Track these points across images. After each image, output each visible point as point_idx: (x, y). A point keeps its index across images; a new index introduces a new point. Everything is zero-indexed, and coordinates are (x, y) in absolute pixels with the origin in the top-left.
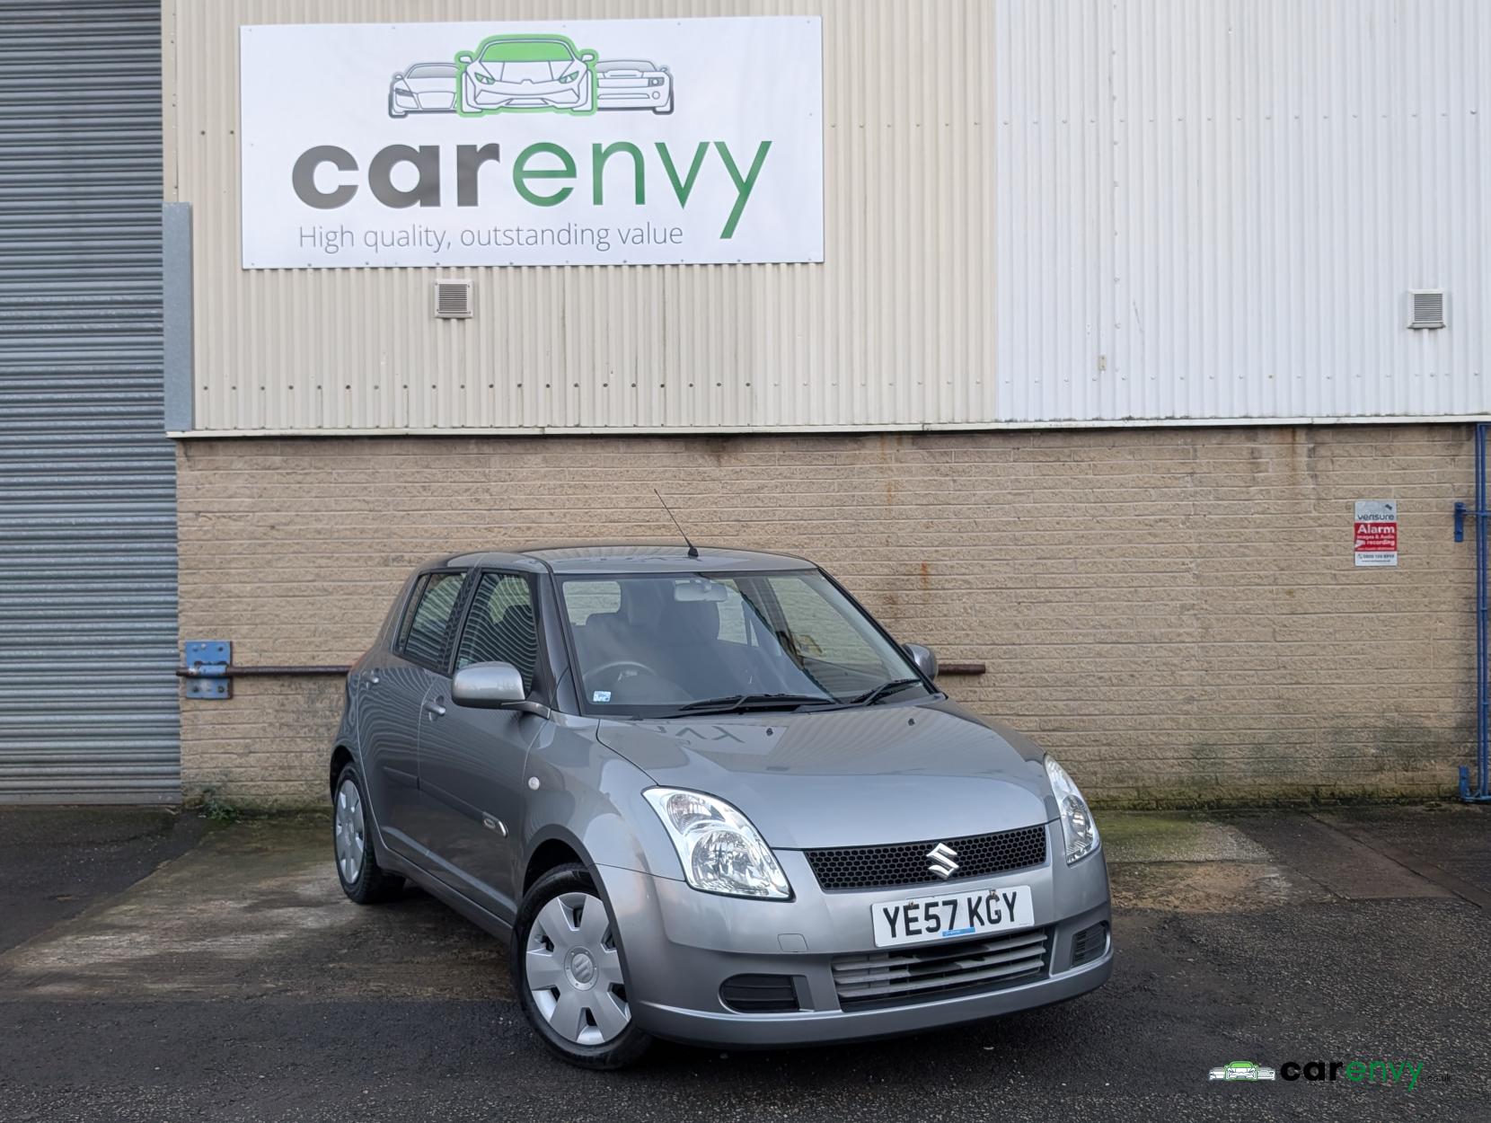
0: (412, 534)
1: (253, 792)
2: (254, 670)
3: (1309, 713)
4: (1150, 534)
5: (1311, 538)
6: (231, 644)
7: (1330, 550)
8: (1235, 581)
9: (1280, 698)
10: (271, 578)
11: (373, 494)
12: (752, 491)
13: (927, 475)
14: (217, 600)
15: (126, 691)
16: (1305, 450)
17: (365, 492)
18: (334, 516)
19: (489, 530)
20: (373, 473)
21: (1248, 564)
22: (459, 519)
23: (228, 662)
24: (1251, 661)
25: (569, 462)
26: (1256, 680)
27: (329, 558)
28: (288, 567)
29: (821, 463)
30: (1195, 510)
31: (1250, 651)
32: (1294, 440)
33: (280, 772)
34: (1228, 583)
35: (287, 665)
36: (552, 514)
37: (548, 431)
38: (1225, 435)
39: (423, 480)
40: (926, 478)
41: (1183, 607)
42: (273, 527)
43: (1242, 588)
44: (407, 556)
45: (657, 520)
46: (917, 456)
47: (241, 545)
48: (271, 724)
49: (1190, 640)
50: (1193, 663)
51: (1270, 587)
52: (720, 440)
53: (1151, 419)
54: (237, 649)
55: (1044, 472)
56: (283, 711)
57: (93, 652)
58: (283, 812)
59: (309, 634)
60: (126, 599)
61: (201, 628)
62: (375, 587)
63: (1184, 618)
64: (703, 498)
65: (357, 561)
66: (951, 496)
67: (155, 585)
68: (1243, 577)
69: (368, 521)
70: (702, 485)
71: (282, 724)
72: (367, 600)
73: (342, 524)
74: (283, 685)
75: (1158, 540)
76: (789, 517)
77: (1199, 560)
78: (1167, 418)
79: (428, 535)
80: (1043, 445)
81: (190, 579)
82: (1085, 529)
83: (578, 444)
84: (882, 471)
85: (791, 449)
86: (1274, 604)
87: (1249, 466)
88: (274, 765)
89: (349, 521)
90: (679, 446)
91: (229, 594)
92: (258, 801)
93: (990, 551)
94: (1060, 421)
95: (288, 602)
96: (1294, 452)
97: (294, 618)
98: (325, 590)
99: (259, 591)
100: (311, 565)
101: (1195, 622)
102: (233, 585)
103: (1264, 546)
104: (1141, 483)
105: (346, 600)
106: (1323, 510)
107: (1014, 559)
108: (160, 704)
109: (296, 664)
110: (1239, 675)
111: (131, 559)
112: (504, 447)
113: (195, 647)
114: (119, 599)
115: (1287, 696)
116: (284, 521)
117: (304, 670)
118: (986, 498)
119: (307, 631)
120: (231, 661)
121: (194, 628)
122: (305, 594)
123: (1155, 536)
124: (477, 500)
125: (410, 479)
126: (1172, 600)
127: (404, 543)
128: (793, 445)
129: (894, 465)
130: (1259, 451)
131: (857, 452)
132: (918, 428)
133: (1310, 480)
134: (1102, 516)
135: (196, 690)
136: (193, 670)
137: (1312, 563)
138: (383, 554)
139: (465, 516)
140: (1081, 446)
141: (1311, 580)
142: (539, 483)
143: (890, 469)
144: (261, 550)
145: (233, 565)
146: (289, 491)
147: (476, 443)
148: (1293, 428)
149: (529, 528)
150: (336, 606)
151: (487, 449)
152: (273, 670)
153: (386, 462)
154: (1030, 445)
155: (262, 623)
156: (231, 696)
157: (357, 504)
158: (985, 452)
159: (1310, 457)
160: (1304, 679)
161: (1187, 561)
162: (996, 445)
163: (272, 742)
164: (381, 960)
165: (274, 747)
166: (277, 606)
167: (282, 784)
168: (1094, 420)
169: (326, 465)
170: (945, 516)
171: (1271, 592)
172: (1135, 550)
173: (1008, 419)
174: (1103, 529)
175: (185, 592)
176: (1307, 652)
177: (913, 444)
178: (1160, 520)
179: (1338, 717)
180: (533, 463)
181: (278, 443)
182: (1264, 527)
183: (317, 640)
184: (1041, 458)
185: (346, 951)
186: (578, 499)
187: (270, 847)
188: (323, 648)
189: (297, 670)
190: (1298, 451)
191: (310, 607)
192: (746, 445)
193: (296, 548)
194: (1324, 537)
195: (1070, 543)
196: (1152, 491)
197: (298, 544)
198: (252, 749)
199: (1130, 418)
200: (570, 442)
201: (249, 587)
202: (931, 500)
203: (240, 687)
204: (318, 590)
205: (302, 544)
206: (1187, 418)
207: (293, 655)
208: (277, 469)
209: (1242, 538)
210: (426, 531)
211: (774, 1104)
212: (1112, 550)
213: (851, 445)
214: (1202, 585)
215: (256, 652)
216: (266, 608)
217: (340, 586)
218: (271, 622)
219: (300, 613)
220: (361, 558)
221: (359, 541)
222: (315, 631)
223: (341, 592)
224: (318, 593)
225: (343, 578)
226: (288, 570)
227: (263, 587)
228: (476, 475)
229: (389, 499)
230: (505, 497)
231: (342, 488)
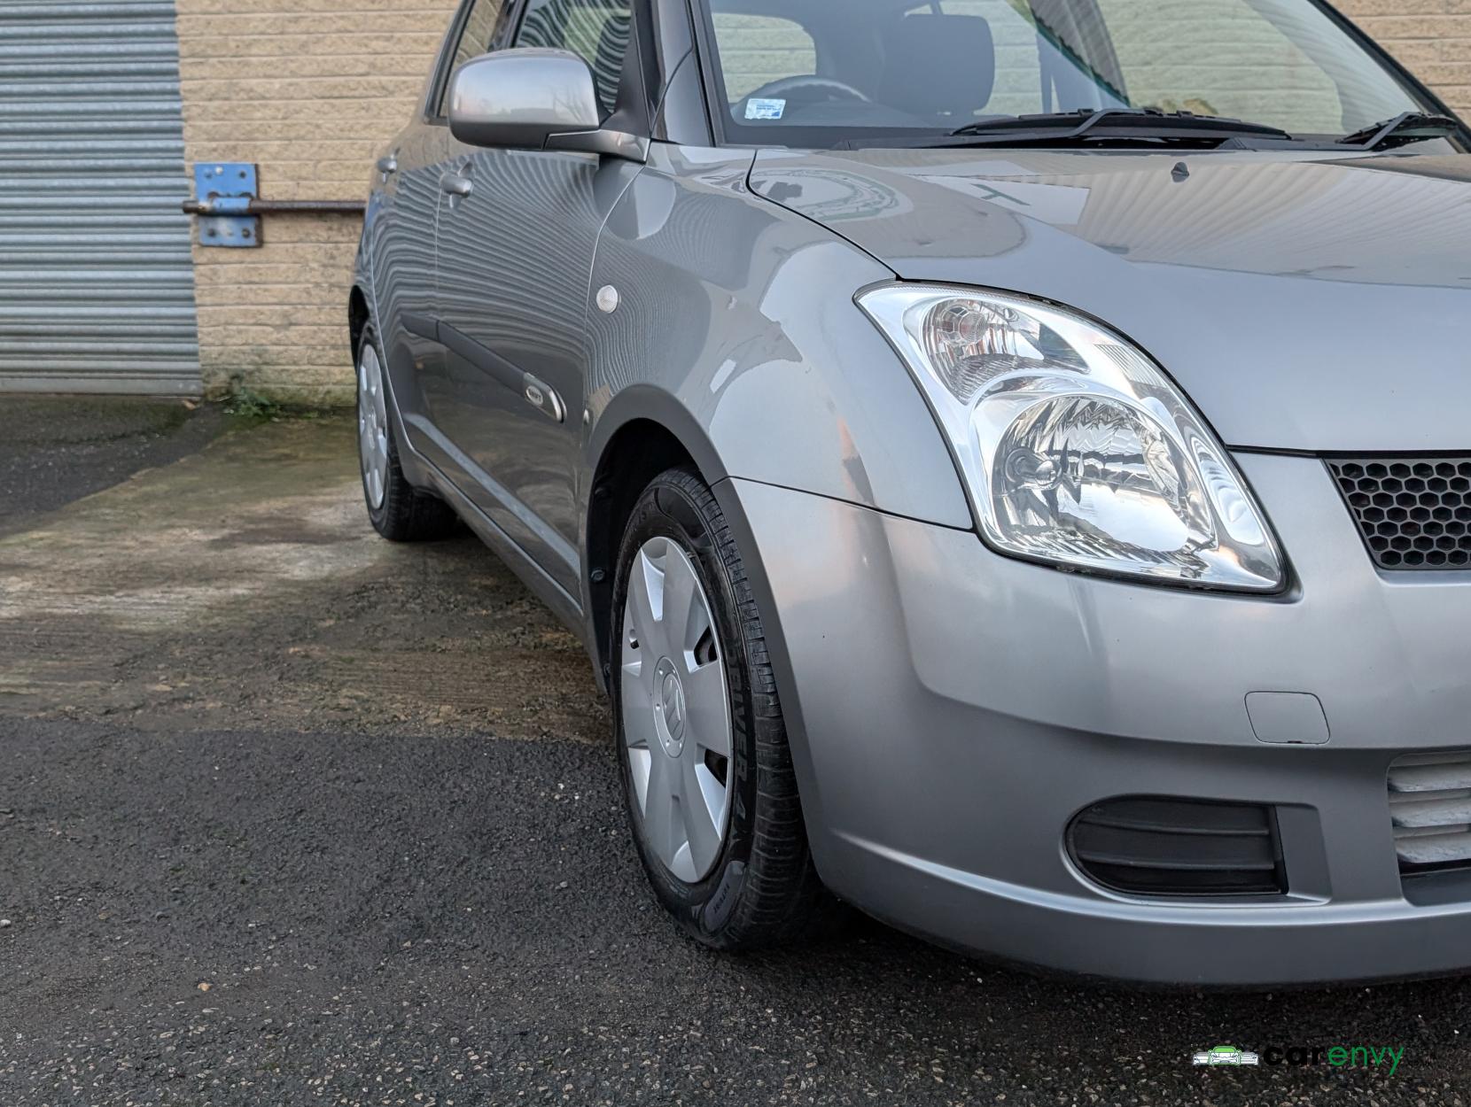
1: (297, 379)
2: (288, 206)
6: (256, 166)
10: (308, 70)
14: (235, 103)
15: (127, 238)
23: (254, 194)
27: (388, 39)
28: (330, 54)
33: (332, 353)
35: (334, 198)
47: (263, 20)
48: (317, 285)
54: (265, 175)
56: (333, 266)
57: (79, 183)
58: (340, 408)
59: (363, 153)
60: (118, 106)
61: (214, 145)
65: (427, 43)
67: (157, 86)
71: (332, 285)
74: (330, 229)
81: (196, 72)
88: (324, 343)
91: (251, 94)
92: (305, 392)
93: (1403, 24)
95: (333, 106)
97: (342, 130)
98: (383, 88)
99: (292, 88)
100: (364, 49)
102: (254, 81)
107: (1442, 36)
108: (172, 256)
109: (347, 197)
111: (122, 48)
113: (207, 171)
114: (109, 106)
120: (258, 192)
121: (206, 144)
122: (356, 93)
135: (213, 234)
136: (205, 204)
144: (291, 28)
145: (254, 50)
150: (399, 112)
152: (316, 206)
155: (296, 139)
156: (260, 243)
163: (320, 309)
164: (381, 644)
165: (322, 317)
166: (318, 112)
167: (336, 370)
175: (190, 91)
185: (332, 622)
187: (301, 454)
189: (347, 206)
191: (363, 112)
193: (341, 23)
197: (342, 18)
198: (293, 319)
201: (277, 84)
203: (274, 230)
204: (374, 88)
205: (348, 18)
207: (343, 185)
215: (292, 179)
216: (302, 115)
217: (404, 82)
218: (310, 136)
219: (351, 122)
220: (432, 38)
221: (430, 12)
222: (372, 150)
223: (407, 92)
224: (374, 92)
225: (408, 69)
226: (330, 58)
227: (297, 84)
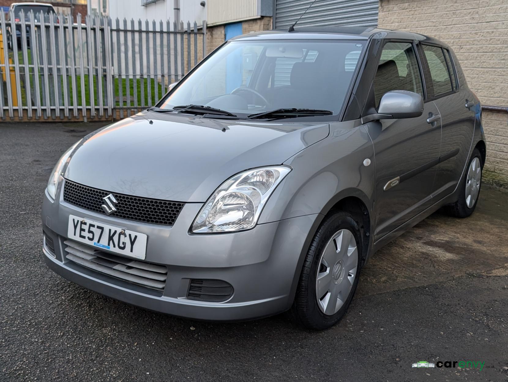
0: (447, 37)
11: (435, 18)
17: (433, 18)
18: (422, 29)
19: (476, 34)
20: (437, 8)
22: (465, 29)
36: (503, 23)
39: (454, 9)
69: (433, 32)
124: (473, 18)
125: (449, 10)
139: (467, 27)
142: (499, 6)
146: (409, 19)
149: (493, 32)
208: (407, 9)
210: (452, 35)
228: (474, 5)
229: (441, 20)
230: (484, 16)
231: (426, 16)
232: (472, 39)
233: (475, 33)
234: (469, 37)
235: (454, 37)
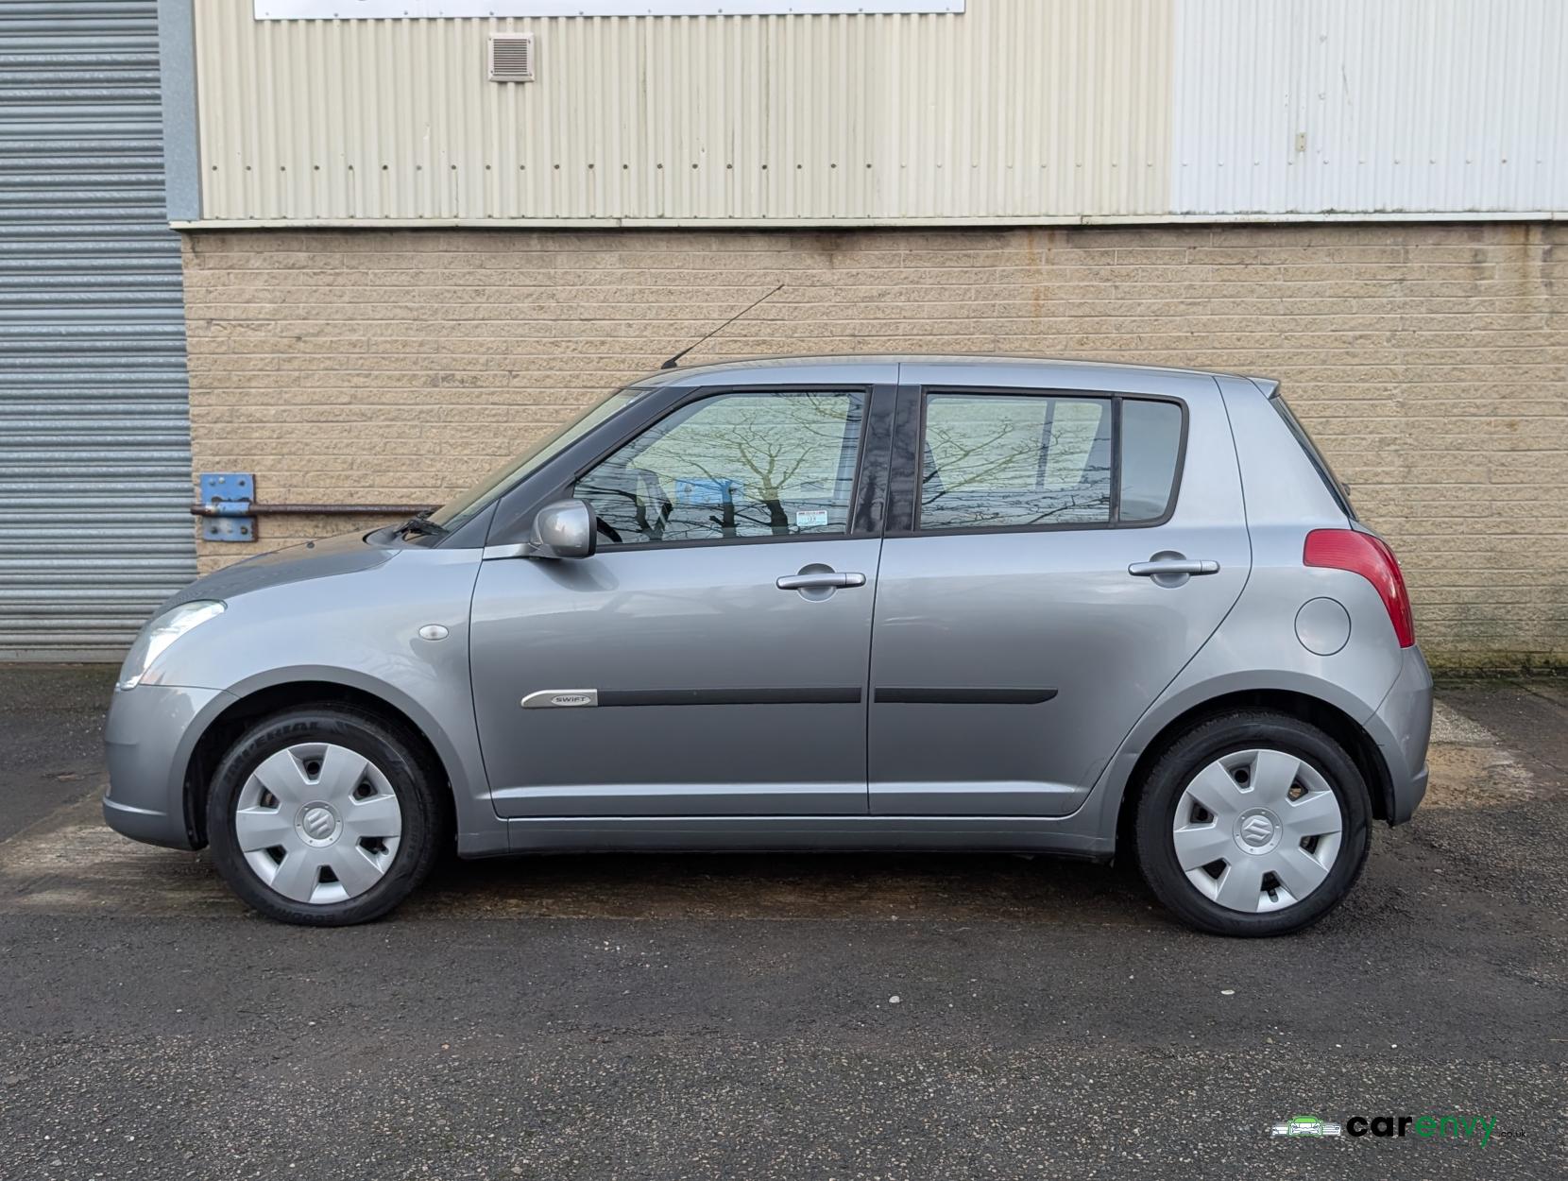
0: (465, 348)
2: (281, 508)
3: (1525, 568)
4: (1347, 353)
5: (1539, 360)
6: (254, 476)
7: (1562, 374)
8: (1446, 410)
9: (1492, 550)
10: (299, 399)
11: (417, 299)
12: (871, 299)
13: (1083, 280)
14: (236, 425)
15: (134, 532)
16: (1540, 252)
17: (409, 297)
18: (371, 325)
19: (556, 344)
20: (417, 274)
21: (1463, 391)
22: (520, 331)
23: (252, 499)
24: (1460, 507)
25: (649, 261)
26: (1461, 529)
27: (367, 376)
28: (318, 387)
29: (956, 264)
30: (1404, 325)
31: (1460, 494)
32: (1527, 239)
34: (1437, 413)
35: (320, 502)
36: (630, 326)
37: (626, 223)
38: (1442, 233)
39: (477, 282)
40: (1082, 284)
41: (1381, 441)
42: (299, 338)
43: (1454, 419)
44: (459, 375)
45: (757, 335)
46: (1072, 256)
47: (262, 359)
49: (1390, 480)
50: (1391, 508)
51: (1488, 419)
52: (833, 235)
53: (1357, 212)
54: (261, 484)
55: (1225, 277)
57: (93, 486)
59: (345, 466)
60: (128, 424)
61: (217, 459)
62: (421, 412)
63: (1384, 454)
64: (812, 308)
65: (399, 380)
66: (1111, 306)
67: (162, 407)
68: (1454, 406)
69: (411, 332)
70: (811, 292)
72: (415, 427)
73: (382, 335)
74: (317, 527)
75: (1356, 361)
76: (915, 332)
77: (1404, 385)
78: (1376, 212)
79: (483, 349)
80: (1226, 244)
81: (204, 400)
82: (1271, 347)
83: (662, 240)
84: (1029, 274)
85: (918, 246)
86: (1491, 439)
87: (1470, 271)
89: (390, 331)
90: (782, 243)
91: (251, 419)
94: (1247, 213)
95: (320, 428)
96: (1526, 255)
97: (327, 448)
98: (363, 415)
99: (285, 414)
100: (346, 384)
101: (1396, 459)
102: (254, 408)
103: (1483, 368)
104: (1340, 292)
105: (388, 426)
106: (1557, 326)
108: (173, 547)
109: (331, 502)
110: (1444, 522)
111: (133, 376)
112: (573, 243)
113: (211, 480)
114: (121, 424)
115: (1500, 547)
116: (311, 331)
117: (341, 509)
118: (1155, 308)
119: (344, 462)
120: (255, 498)
121: (210, 458)
122: (341, 418)
123: (1354, 356)
124: (542, 308)
125: (461, 282)
126: (1371, 433)
127: (454, 360)
128: (921, 242)
129: (1045, 267)
130: (1484, 252)
131: (1000, 251)
132: (1075, 221)
133: (1543, 288)
134: (1292, 330)
135: (215, 531)
136: (210, 507)
137: (1540, 390)
138: (431, 372)
139: (527, 327)
140: (1270, 246)
141: (1537, 410)
142: (614, 287)
143: (1039, 272)
144: (287, 366)
145: (253, 384)
146: (317, 295)
147: (539, 238)
148: (1526, 225)
149: (603, 343)
150: (376, 434)
151: (551, 245)
152: (304, 508)
153: (432, 258)
154: (1209, 243)
155: (290, 453)
156: (256, 539)
157: (398, 311)
158: (1156, 252)
159: (1545, 261)
160: (1522, 528)
161: (1390, 386)
162: (1168, 243)
166: (307, 433)
168: (1287, 212)
169: (360, 264)
170: (1103, 329)
171: (1489, 424)
172: (1329, 372)
173: (1185, 210)
174: (1293, 347)
175: (198, 415)
176: (1527, 496)
177: (1068, 242)
178: (1361, 337)
179: (1560, 573)
180: (608, 261)
181: (303, 236)
182: (1484, 346)
183: (355, 474)
184: (1222, 260)
186: (662, 308)
188: (363, 484)
189: (333, 509)
190: (1531, 253)
191: (345, 434)
192: (864, 241)
193: (328, 363)
194: (1556, 358)
195: (1252, 363)
196: (1354, 302)
197: (330, 358)
199: (1331, 212)
200: (652, 236)
201: (272, 410)
202: (1087, 310)
203: (267, 527)
204: (354, 414)
205: (334, 359)
206: (1400, 211)
207: (328, 491)
208: (304, 267)
209: (1458, 358)
210: (481, 345)
211: (974, 1072)
212: (1301, 372)
213: (991, 242)
214: (1406, 415)
215: (284, 486)
216: (294, 436)
217: (380, 410)
218: (301, 452)
219: (335, 441)
220: (404, 376)
221: (402, 356)
222: (352, 464)
223: (382, 417)
224: (354, 418)
225: (384, 400)
226: (318, 390)
227: (289, 410)
228: (540, 277)
229: (436, 305)
230: (575, 305)
231: (382, 293)
232: (545, 357)
233: (552, 343)
234: (534, 351)
235: (489, 349)
